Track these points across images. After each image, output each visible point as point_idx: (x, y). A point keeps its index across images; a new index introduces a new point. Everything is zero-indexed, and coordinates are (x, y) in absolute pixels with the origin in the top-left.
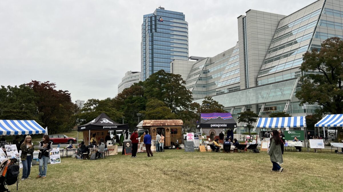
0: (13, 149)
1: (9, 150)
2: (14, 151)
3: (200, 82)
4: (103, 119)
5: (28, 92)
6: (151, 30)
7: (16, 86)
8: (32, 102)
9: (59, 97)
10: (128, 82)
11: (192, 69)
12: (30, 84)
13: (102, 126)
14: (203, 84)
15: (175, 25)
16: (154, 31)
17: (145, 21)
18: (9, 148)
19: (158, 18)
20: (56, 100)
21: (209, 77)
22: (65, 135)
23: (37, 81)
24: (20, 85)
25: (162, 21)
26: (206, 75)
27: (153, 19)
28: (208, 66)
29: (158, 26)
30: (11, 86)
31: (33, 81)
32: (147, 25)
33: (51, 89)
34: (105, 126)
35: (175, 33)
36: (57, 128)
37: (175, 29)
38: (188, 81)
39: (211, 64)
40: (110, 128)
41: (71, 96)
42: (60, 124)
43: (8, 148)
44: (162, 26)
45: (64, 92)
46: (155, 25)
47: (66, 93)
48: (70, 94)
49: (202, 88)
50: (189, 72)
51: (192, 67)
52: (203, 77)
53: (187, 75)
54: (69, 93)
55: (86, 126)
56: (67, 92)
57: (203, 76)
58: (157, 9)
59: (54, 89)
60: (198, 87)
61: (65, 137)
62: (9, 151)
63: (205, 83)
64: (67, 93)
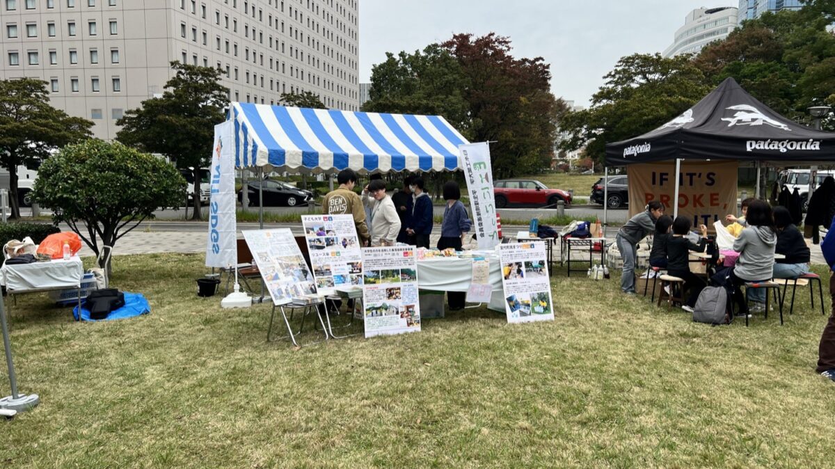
0: (340, 236)
1: (323, 238)
2: (345, 246)
4: (733, 108)
5: (444, 64)
7: (417, 52)
8: (454, 93)
9: (519, 76)
12: (449, 44)
13: (743, 141)
18: (322, 231)
20: (511, 85)
22: (538, 182)
23: (465, 34)
24: (424, 48)
30: (407, 52)
31: (455, 37)
33: (499, 54)
34: (757, 140)
36: (513, 163)
40: (783, 150)
41: (551, 70)
42: (521, 155)
43: (316, 229)
45: (533, 62)
47: (537, 63)
48: (548, 67)
54: (545, 63)
55: (651, 141)
56: (541, 62)
59: (507, 54)
61: (540, 188)
62: (322, 248)
64: (541, 65)
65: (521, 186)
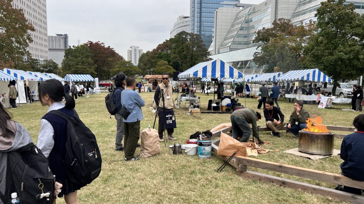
3: (241, 32)
10: (179, 27)
11: (236, 17)
12: (87, 44)
14: (244, 35)
21: (250, 26)
26: (248, 25)
28: (251, 15)
38: (231, 30)
39: (254, 13)
45: (111, 49)
49: (243, 38)
50: (233, 21)
51: (237, 16)
52: (245, 27)
53: (231, 24)
56: (113, 49)
57: (245, 25)
60: (239, 37)
63: (246, 33)
65: (106, 82)
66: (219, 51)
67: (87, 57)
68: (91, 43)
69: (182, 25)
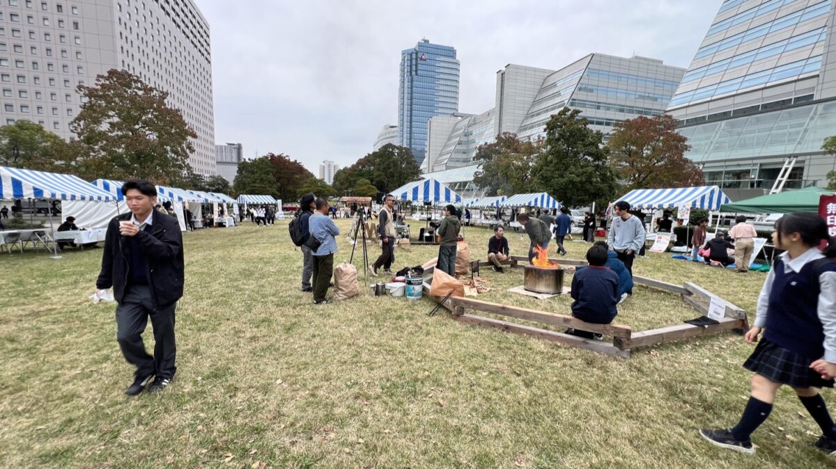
3: (458, 147)
5: (265, 165)
6: (411, 72)
10: (385, 139)
11: (453, 128)
14: (463, 150)
15: (442, 65)
16: (414, 73)
17: (403, 60)
19: (419, 56)
21: (470, 141)
25: (425, 60)
26: (468, 138)
27: (414, 56)
28: (471, 127)
29: (420, 67)
32: (406, 65)
35: (442, 76)
37: (441, 70)
38: (447, 144)
39: (475, 124)
44: (425, 67)
46: (416, 65)
49: (461, 155)
50: (449, 133)
51: (455, 126)
52: (463, 141)
53: (447, 137)
57: (464, 139)
58: (419, 43)
60: (457, 153)
63: (465, 148)
65: (292, 205)
66: (433, 169)
67: (267, 173)
68: (273, 156)
69: (388, 136)
